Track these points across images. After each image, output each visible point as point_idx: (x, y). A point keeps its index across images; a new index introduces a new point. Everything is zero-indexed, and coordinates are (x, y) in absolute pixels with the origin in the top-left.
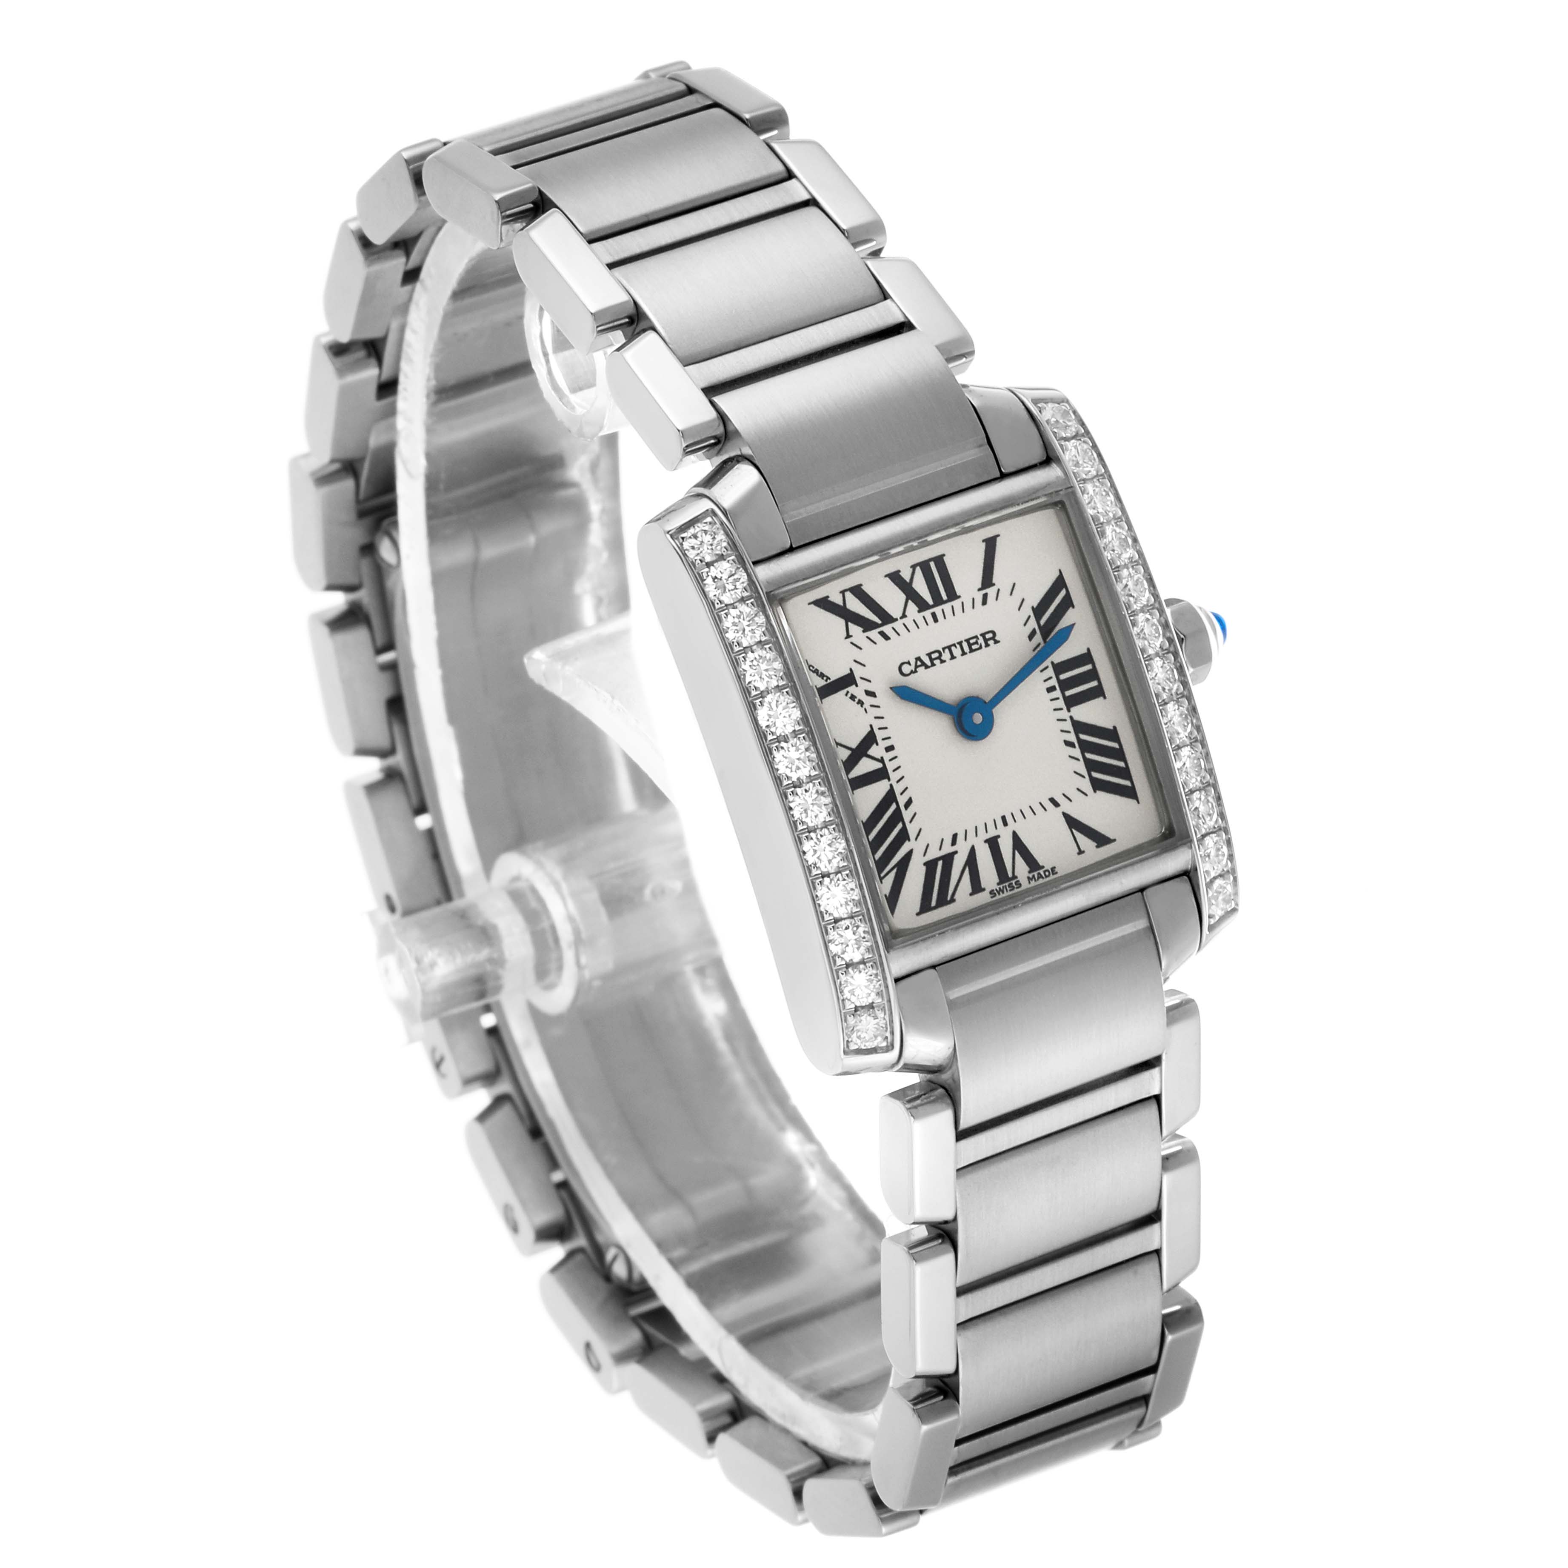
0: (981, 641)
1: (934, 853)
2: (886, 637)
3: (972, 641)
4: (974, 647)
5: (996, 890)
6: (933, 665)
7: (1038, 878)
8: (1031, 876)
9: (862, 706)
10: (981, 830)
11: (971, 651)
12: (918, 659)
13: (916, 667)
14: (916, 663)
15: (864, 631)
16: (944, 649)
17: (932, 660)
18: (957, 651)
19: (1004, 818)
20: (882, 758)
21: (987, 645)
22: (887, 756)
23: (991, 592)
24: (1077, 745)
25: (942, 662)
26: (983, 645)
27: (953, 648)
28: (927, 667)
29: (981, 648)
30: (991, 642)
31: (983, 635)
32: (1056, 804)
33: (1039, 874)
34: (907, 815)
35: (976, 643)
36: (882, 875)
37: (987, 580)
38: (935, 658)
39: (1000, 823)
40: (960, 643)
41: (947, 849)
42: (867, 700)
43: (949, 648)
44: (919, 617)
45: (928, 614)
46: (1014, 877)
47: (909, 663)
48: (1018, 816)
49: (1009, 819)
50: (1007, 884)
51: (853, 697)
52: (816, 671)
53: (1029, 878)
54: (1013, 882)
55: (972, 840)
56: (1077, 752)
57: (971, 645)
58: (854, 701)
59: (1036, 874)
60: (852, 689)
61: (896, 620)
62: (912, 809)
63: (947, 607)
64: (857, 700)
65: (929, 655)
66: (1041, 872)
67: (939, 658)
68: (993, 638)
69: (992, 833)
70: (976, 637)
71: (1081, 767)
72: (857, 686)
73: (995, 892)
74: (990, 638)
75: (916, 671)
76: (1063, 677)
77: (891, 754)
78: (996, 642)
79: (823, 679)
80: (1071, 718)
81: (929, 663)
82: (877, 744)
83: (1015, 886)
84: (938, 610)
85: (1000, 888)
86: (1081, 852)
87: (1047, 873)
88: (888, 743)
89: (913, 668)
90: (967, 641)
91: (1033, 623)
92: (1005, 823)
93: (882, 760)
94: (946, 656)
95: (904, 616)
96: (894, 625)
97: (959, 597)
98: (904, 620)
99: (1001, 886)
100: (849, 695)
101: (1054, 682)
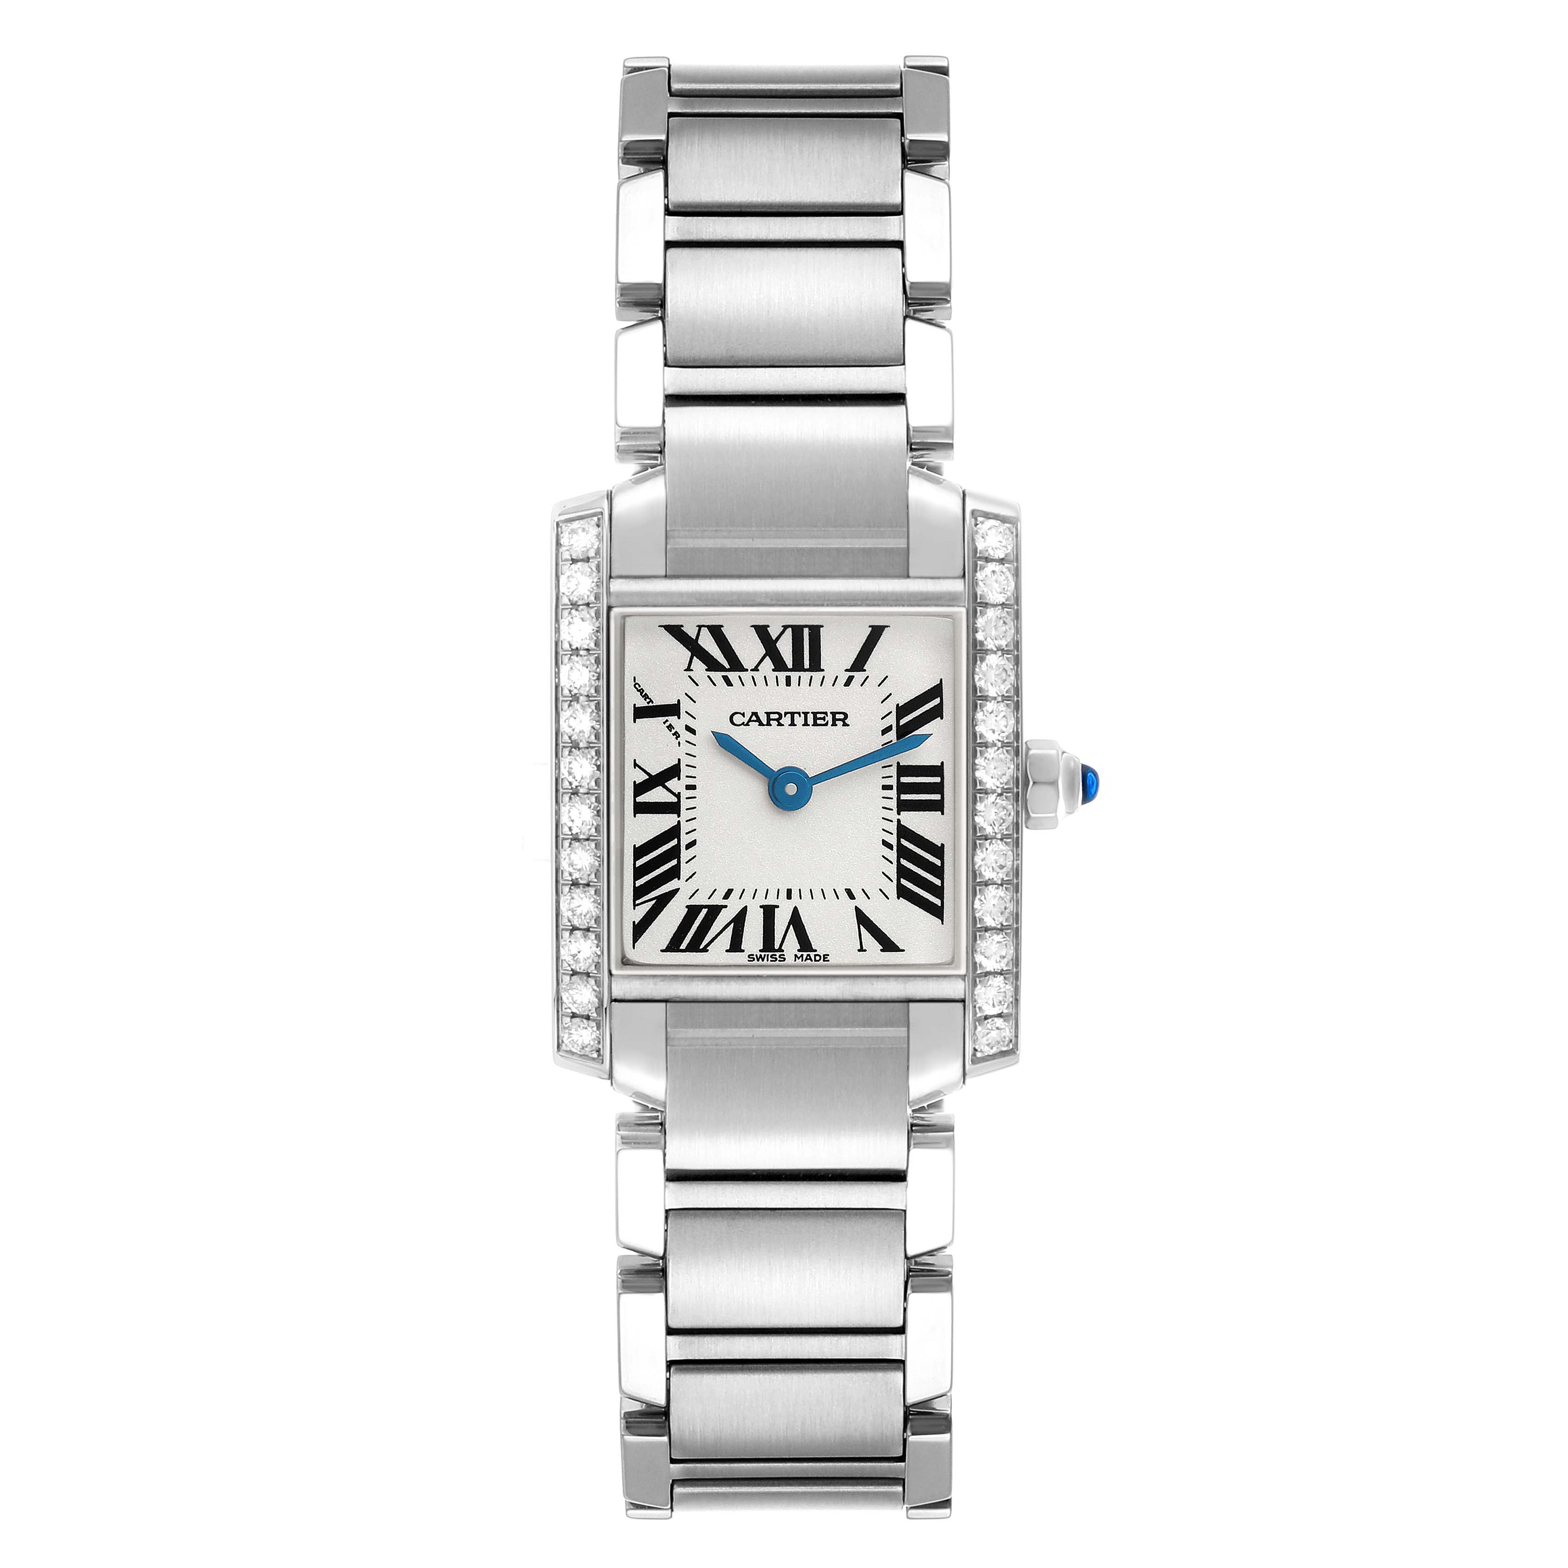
0: (829, 718)
1: (700, 900)
2: (729, 683)
3: (819, 716)
4: (819, 722)
5: (756, 955)
6: (769, 724)
7: (806, 959)
8: (799, 954)
9: (677, 739)
10: (761, 894)
11: (815, 724)
12: (755, 714)
13: (750, 720)
14: (751, 717)
15: (707, 670)
16: (786, 714)
17: (769, 719)
18: (799, 720)
19: (789, 892)
20: (679, 793)
21: (834, 724)
22: (685, 794)
23: (859, 676)
24: (895, 848)
25: (780, 724)
26: (830, 723)
27: (796, 716)
28: (761, 724)
29: (826, 724)
30: (839, 723)
31: (834, 714)
32: (851, 896)
33: (809, 955)
34: (685, 855)
35: (824, 719)
36: (637, 902)
37: (859, 664)
38: (773, 718)
39: (783, 894)
40: (806, 714)
41: (717, 900)
42: (685, 735)
43: (792, 714)
44: (772, 676)
45: (782, 675)
46: (780, 950)
47: (743, 715)
48: (806, 894)
49: (795, 894)
50: (770, 954)
51: (670, 727)
52: (641, 691)
53: (796, 956)
54: (778, 954)
55: (747, 900)
56: (893, 855)
57: (817, 719)
58: (671, 731)
59: (805, 954)
60: (672, 720)
61: (747, 670)
62: (692, 851)
63: (806, 676)
64: (673, 731)
65: (768, 714)
66: (812, 954)
67: (778, 720)
68: (843, 720)
69: (771, 901)
70: (826, 713)
71: (892, 871)
72: (679, 718)
73: (755, 957)
74: (840, 718)
75: (747, 724)
76: (904, 780)
77: (691, 793)
78: (845, 725)
79: (645, 700)
80: (899, 821)
81: (764, 720)
82: (679, 779)
83: (779, 959)
84: (794, 676)
85: (761, 955)
86: (861, 950)
87: (818, 958)
88: (691, 782)
89: (746, 720)
90: (815, 714)
91: (892, 720)
92: (789, 896)
93: (678, 796)
94: (786, 720)
95: (756, 669)
96: (742, 674)
97: (823, 670)
98: (754, 673)
99: (763, 954)
100: (667, 724)
101: (893, 782)
